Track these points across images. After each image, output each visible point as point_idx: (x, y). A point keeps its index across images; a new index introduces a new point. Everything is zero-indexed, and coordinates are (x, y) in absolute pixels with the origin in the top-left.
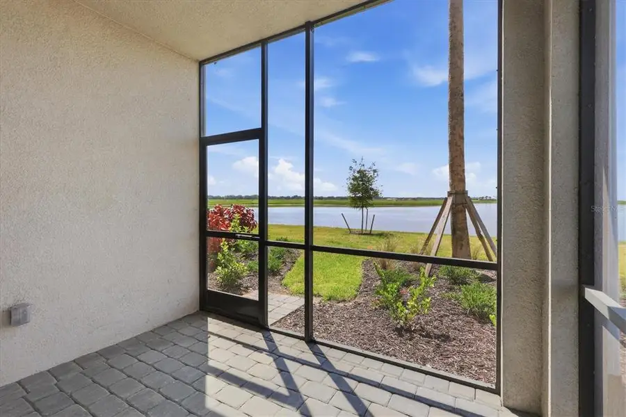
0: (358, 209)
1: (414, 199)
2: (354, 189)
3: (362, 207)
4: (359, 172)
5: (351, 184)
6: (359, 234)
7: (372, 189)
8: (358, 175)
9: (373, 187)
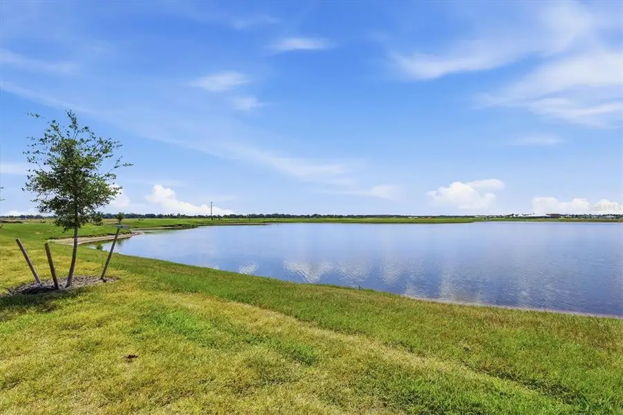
1: (434, 217)
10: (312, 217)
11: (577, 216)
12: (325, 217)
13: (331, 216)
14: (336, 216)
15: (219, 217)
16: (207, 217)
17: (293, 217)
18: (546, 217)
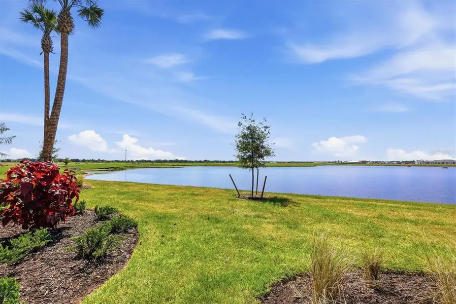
0: (248, 169)
2: (243, 147)
3: (252, 167)
4: (248, 128)
5: (240, 141)
6: (249, 198)
7: (263, 147)
8: (247, 132)
9: (265, 144)
10: (203, 162)
11: (376, 162)
12: (212, 162)
13: (217, 162)
14: (220, 162)
15: (132, 162)
16: (122, 162)
17: (190, 162)
18: (358, 163)
